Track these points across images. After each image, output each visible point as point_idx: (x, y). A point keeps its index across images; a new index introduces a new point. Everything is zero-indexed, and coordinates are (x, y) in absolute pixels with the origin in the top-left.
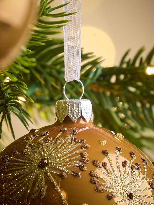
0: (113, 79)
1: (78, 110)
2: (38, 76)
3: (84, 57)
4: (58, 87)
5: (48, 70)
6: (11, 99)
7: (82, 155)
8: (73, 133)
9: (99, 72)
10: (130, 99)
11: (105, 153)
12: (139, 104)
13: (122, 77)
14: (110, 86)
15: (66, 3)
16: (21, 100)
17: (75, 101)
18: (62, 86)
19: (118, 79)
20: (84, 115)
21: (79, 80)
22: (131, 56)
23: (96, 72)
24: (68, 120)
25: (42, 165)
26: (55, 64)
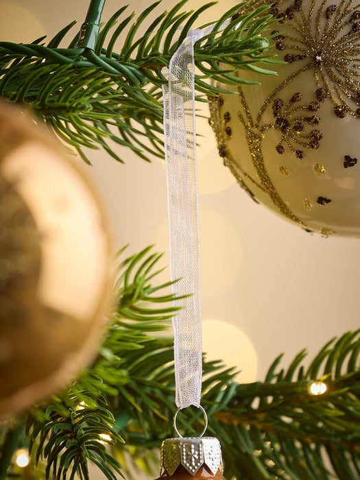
0: (255, 404)
1: (199, 455)
2: (131, 399)
3: (207, 367)
4: (166, 418)
5: (148, 390)
6: (88, 437)
9: (232, 392)
10: (284, 436)
12: (298, 445)
13: (270, 399)
14: (250, 415)
15: (177, 279)
16: (105, 439)
17: (194, 440)
18: (171, 415)
19: (262, 403)
20: (208, 463)
21: (198, 405)
22: (284, 365)
23: (227, 392)
24: (181, 472)
26: (159, 379)
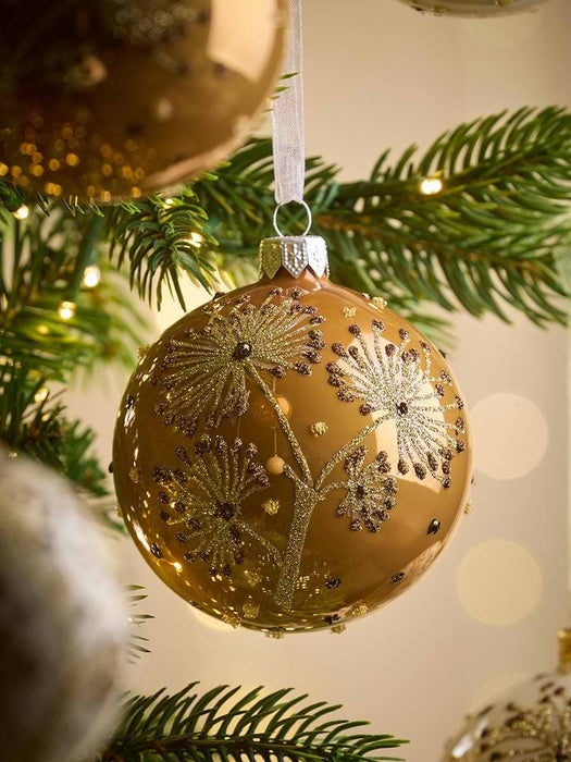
0: (359, 206)
1: (302, 255)
2: (221, 200)
3: (310, 163)
4: (260, 220)
5: (239, 190)
6: (179, 237)
7: (312, 335)
8: (295, 295)
9: (333, 193)
10: (391, 244)
11: (353, 331)
12: (407, 254)
13: (375, 201)
14: (353, 218)
16: (196, 240)
17: (296, 239)
19: (367, 205)
20: (313, 265)
21: (302, 202)
22: (391, 163)
23: (327, 192)
24: (283, 274)
25: (240, 354)
26: (255, 176)
